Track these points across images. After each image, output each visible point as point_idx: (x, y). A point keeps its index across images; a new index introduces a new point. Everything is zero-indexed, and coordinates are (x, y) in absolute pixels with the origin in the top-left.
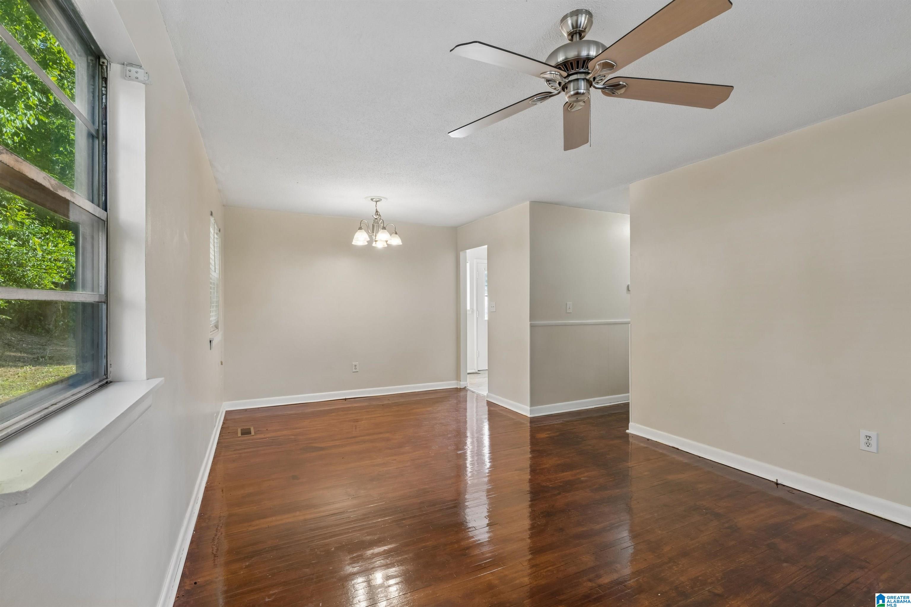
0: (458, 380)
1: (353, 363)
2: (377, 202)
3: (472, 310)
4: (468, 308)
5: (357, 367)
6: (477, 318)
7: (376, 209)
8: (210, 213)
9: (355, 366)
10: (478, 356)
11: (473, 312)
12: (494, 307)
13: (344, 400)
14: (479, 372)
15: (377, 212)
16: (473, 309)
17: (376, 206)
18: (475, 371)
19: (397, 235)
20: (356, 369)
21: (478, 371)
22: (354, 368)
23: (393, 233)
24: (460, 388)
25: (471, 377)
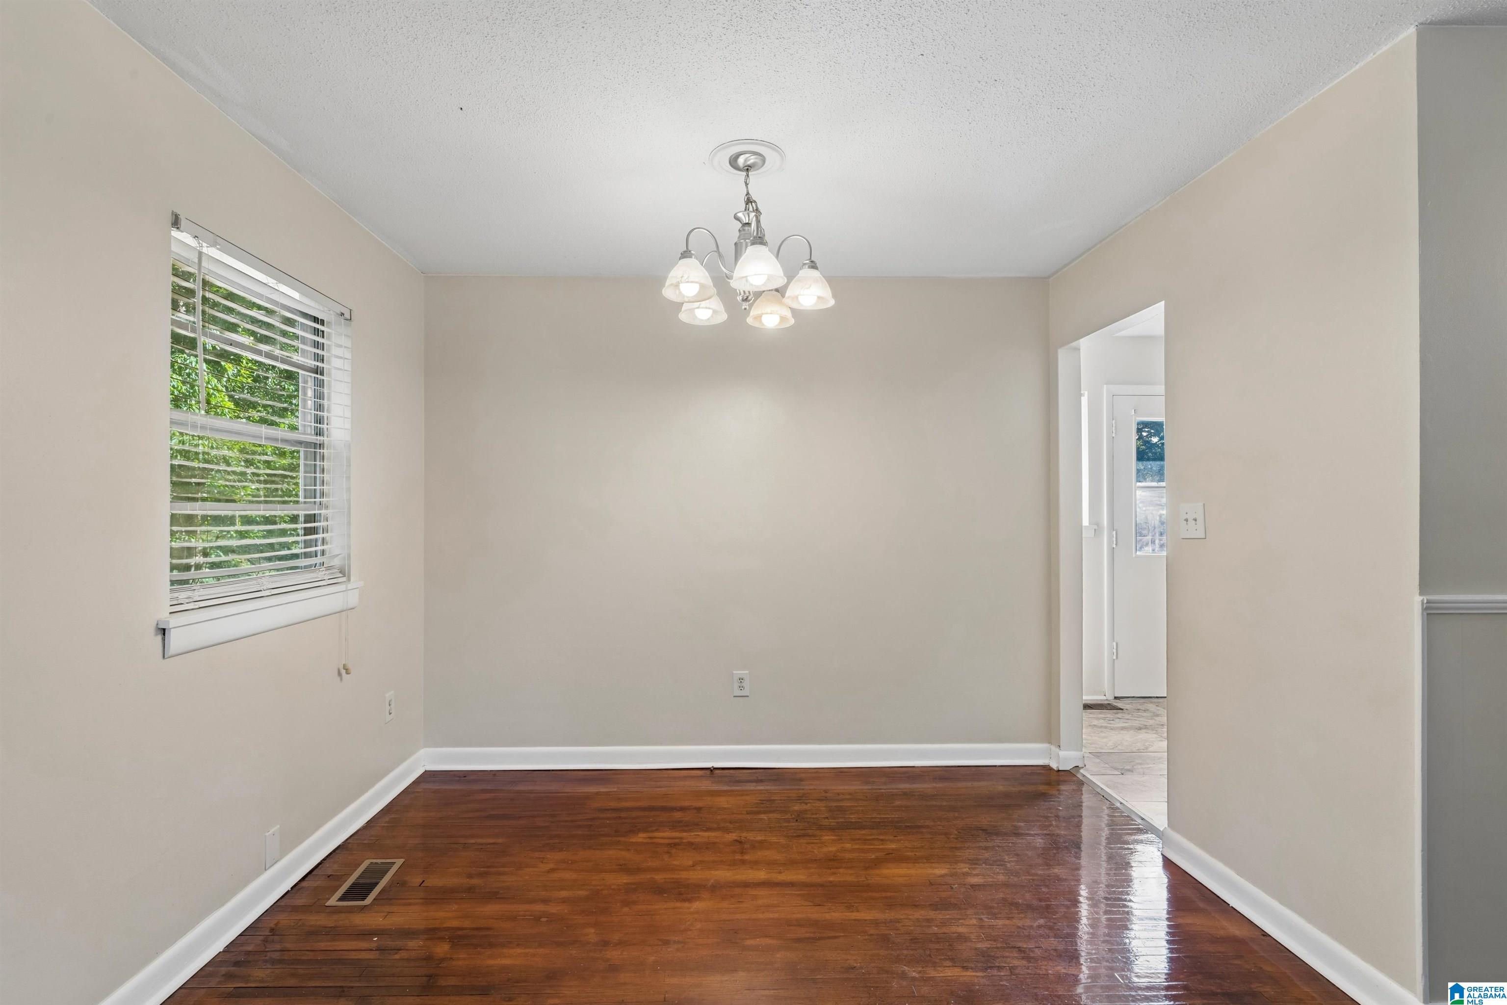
0: (1050, 743)
1: (734, 672)
2: (748, 169)
3: (1096, 527)
4: (1086, 522)
5: (746, 684)
6: (1112, 551)
7: (748, 194)
8: (169, 219)
9: (741, 679)
10: (1115, 658)
11: (1098, 531)
12: (1195, 520)
13: (708, 772)
14: (1119, 704)
15: (749, 201)
16: (1098, 525)
17: (747, 184)
18: (1104, 698)
19: (815, 273)
20: (741, 688)
21: (1116, 698)
22: (736, 685)
23: (805, 264)
24: (1059, 771)
25: (1095, 722)
